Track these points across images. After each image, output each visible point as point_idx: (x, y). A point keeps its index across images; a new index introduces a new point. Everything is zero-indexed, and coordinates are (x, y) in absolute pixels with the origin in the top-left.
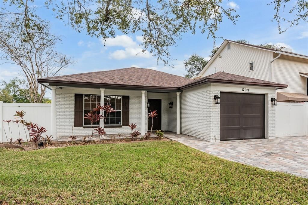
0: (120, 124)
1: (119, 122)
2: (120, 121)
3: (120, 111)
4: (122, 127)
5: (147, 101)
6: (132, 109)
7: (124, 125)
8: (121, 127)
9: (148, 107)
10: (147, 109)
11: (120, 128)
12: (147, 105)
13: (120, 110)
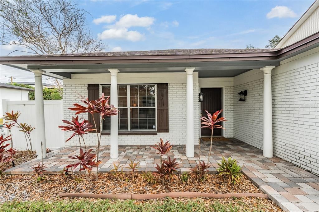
0: (155, 129)
1: (153, 126)
2: (155, 125)
3: (155, 109)
4: (158, 133)
5: (198, 91)
6: (172, 105)
7: (160, 131)
8: (155, 134)
9: (199, 101)
10: (198, 104)
11: (154, 136)
12: (199, 98)
13: (155, 106)
